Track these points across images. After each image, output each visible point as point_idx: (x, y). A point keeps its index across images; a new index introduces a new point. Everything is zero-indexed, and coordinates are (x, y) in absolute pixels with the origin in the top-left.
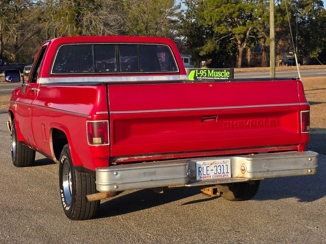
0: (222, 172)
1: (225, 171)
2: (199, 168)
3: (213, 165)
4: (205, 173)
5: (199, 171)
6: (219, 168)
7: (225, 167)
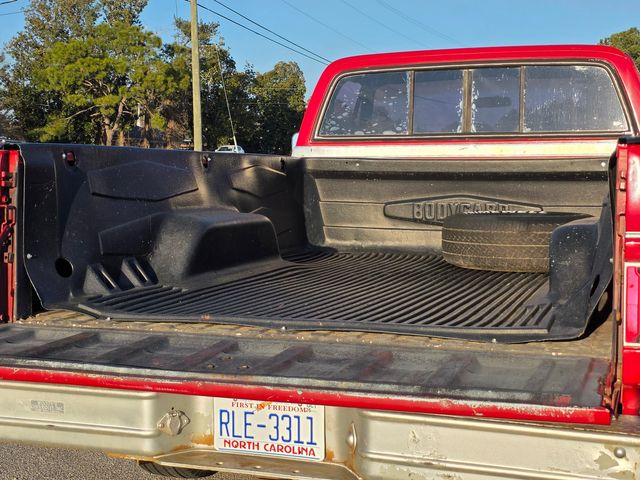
0: (295, 437)
1: (305, 438)
2: (222, 411)
3: (267, 411)
4: (239, 431)
5: (221, 423)
6: (284, 424)
7: (304, 423)
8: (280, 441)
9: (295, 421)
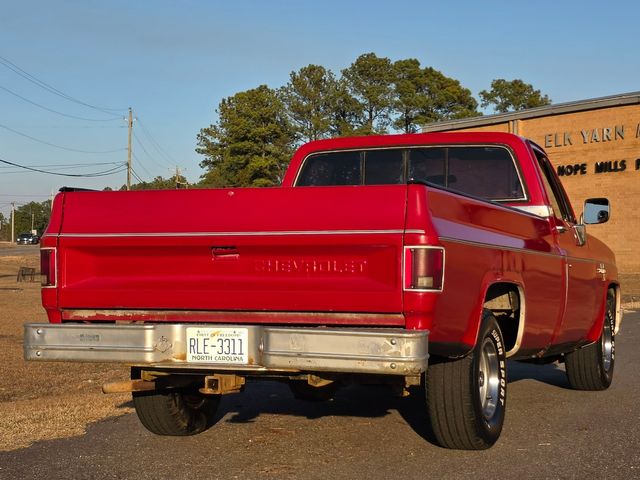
0: (232, 351)
1: (237, 351)
2: (191, 339)
3: (216, 338)
4: (201, 350)
5: (191, 346)
6: (226, 344)
7: (238, 343)
8: (224, 354)
9: (232, 342)
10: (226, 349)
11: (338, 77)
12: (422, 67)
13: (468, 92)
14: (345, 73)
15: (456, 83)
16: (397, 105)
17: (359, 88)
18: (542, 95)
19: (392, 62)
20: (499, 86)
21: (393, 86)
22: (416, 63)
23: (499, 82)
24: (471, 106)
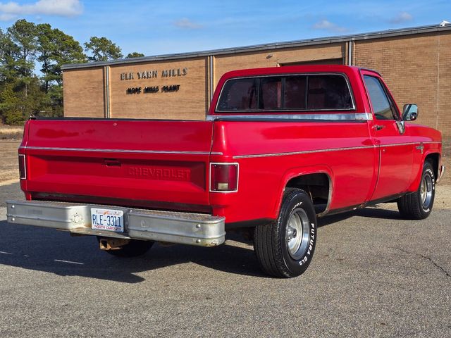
3: (107, 215)
6: (111, 219)
10: (112, 223)
11: (5, 32)
12: (52, 28)
13: (78, 43)
14: (9, 30)
15: (71, 38)
16: (39, 49)
17: (17, 38)
18: (117, 46)
19: (36, 25)
20: (93, 40)
21: (37, 38)
22: (49, 26)
23: (94, 38)
24: (80, 50)
